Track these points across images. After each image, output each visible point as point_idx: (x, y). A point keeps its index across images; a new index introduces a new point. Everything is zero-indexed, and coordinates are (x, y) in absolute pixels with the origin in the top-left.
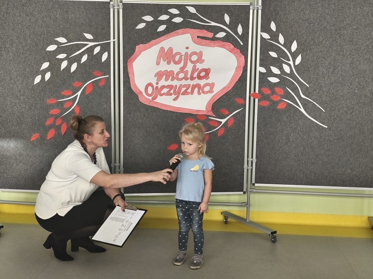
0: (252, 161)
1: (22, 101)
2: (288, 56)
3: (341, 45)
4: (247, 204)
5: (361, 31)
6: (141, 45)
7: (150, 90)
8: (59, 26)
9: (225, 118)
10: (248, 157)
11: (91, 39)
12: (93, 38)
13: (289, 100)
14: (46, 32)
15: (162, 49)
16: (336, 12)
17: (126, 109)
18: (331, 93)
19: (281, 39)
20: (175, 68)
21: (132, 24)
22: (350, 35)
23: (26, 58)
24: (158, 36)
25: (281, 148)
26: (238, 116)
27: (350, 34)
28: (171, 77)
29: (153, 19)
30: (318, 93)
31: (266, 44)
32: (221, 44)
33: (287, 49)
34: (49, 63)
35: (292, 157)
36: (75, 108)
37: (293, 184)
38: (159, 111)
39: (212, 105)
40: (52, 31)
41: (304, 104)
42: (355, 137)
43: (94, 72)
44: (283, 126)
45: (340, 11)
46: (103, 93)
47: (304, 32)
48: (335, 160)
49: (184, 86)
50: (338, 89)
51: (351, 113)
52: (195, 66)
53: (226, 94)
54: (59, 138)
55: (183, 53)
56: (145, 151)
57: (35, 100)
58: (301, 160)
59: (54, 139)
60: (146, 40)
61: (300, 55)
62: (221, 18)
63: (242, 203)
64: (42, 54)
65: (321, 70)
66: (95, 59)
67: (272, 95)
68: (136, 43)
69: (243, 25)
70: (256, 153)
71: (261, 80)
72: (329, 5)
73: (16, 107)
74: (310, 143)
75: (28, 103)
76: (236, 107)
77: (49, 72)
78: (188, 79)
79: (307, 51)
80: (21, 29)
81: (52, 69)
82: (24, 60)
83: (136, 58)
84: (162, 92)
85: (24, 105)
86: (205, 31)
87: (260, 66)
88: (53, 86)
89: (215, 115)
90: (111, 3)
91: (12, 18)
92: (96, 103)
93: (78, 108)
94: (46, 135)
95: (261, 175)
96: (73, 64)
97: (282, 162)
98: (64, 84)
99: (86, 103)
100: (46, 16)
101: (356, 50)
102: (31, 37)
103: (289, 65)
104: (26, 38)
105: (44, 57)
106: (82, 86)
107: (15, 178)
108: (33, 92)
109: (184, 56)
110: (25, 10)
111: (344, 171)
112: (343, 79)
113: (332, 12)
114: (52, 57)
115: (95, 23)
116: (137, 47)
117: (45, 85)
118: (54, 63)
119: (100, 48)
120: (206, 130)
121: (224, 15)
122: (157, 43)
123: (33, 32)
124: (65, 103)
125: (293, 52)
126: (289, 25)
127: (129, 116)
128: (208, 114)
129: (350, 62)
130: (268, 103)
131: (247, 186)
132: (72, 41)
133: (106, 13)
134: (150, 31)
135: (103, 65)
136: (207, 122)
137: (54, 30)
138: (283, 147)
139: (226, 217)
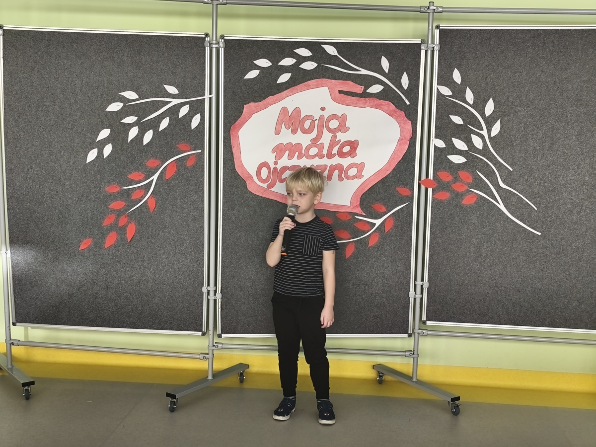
0: (422, 286)
1: (67, 189)
2: (480, 123)
3: (562, 106)
4: (413, 354)
6: (252, 104)
7: (264, 173)
8: (127, 73)
9: (380, 218)
10: (415, 279)
11: (175, 94)
12: (178, 93)
13: (480, 191)
14: (106, 82)
15: (284, 110)
16: (555, 54)
17: (227, 202)
18: (547, 180)
19: (469, 96)
20: (304, 140)
21: (238, 72)
22: (578, 91)
23: (74, 122)
24: (278, 90)
25: (468, 266)
26: (401, 214)
27: (577, 89)
28: (297, 153)
29: (270, 64)
30: (527, 180)
31: (445, 104)
32: (375, 103)
33: (478, 112)
34: (110, 130)
35: (485, 280)
36: (149, 199)
37: (486, 323)
38: (277, 205)
39: (361, 198)
40: (116, 81)
41: (505, 198)
42: (584, 251)
43: (178, 144)
44: (471, 232)
45: (562, 54)
46: (192, 177)
47: (505, 85)
48: (554, 286)
49: (318, 167)
50: (559, 175)
51: (578, 213)
52: (335, 136)
53: (383, 181)
54: (123, 246)
55: (317, 117)
56: (255, 268)
57: (87, 188)
58: (499, 285)
59: (115, 247)
60: (259, 96)
61: (499, 122)
62: (376, 63)
63: (405, 351)
64: (99, 116)
65: (532, 144)
66: (180, 125)
67: (454, 183)
68: (245, 101)
69: (411, 73)
70: (428, 272)
71: (437, 159)
72: (544, 44)
73: (57, 197)
74: (513, 258)
75: (76, 191)
76: (398, 200)
77: (110, 145)
78: (324, 157)
79: (509, 115)
80: (69, 78)
81: (114, 140)
82: (71, 126)
83: (244, 124)
84: (283, 177)
85: (70, 194)
86: (351, 83)
87: (436, 137)
88: (116, 165)
89: (364, 212)
90: (206, 38)
91: (55, 61)
92: (181, 193)
93: (154, 200)
94: (104, 241)
95: (435, 308)
96: (146, 131)
97: (469, 288)
98: (132, 163)
99: (166, 193)
100: (106, 58)
101: (586, 114)
102: (84, 89)
103: (482, 137)
104: (76, 92)
105: (102, 122)
106: (160, 166)
107: (53, 307)
108: (84, 175)
109: (317, 121)
110: (76, 49)
111: (567, 303)
112: (566, 159)
113: (549, 55)
114: (115, 122)
115: (182, 69)
116: (245, 106)
117: (104, 164)
118: (118, 130)
119: (189, 108)
120: (350, 237)
121: (381, 58)
122: (276, 100)
123: (87, 82)
124: (133, 192)
125: (487, 116)
126: (481, 75)
127: (232, 213)
128: (354, 211)
129: (578, 132)
130: (448, 195)
131: (414, 325)
132: (147, 96)
133: (199, 55)
134: (266, 82)
135: (193, 134)
136: (352, 224)
137: (119, 80)
138: (470, 264)
139: (381, 373)
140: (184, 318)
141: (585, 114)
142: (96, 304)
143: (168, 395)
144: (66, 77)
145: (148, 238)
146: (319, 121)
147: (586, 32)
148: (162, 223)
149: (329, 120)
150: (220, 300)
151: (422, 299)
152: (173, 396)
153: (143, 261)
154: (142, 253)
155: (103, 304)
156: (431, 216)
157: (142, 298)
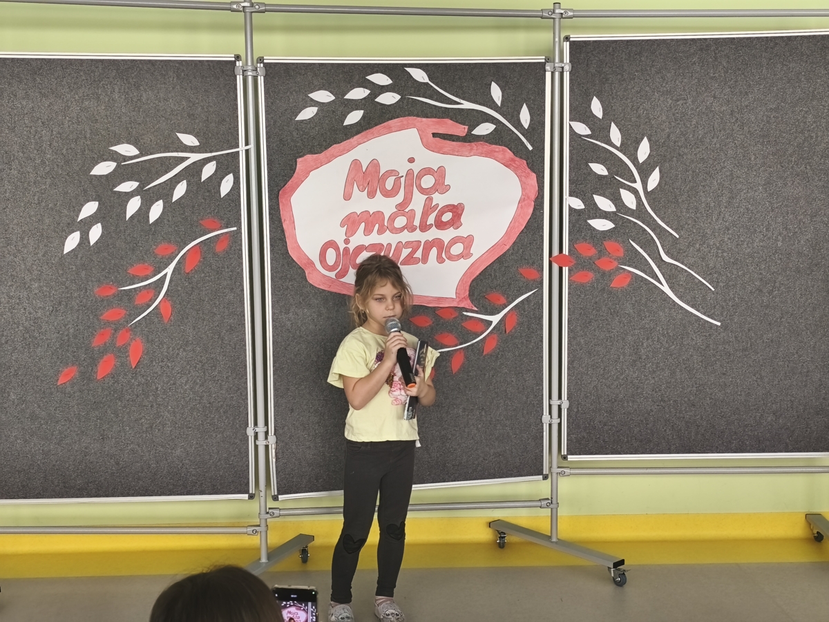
0: (560, 407)
1: (36, 294)
2: (632, 172)
3: (743, 145)
4: (551, 502)
5: (786, 114)
6: (309, 157)
7: (331, 256)
8: (119, 118)
9: (498, 313)
10: (550, 397)
11: (195, 146)
12: (198, 144)
13: (636, 267)
14: (89, 131)
15: (356, 164)
16: (731, 73)
17: (278, 302)
18: (726, 249)
19: (615, 135)
20: (386, 206)
21: (286, 110)
22: (763, 123)
23: (42, 194)
24: (346, 135)
25: (622, 374)
26: (526, 306)
27: (762, 121)
28: (377, 225)
29: (333, 98)
30: (699, 250)
31: (582, 148)
32: (485, 149)
33: (628, 157)
34: (97, 203)
35: (646, 393)
36: (161, 303)
37: (651, 452)
39: (470, 286)
40: (104, 130)
41: (670, 276)
42: (780, 344)
43: (202, 220)
44: (624, 326)
45: (740, 72)
46: (224, 268)
47: (664, 118)
48: (740, 395)
49: (408, 244)
50: (742, 241)
51: (770, 292)
52: (430, 199)
53: (500, 260)
54: (125, 374)
55: (403, 173)
57: (66, 290)
58: (666, 399)
59: (112, 378)
60: (319, 145)
61: (657, 170)
62: (484, 93)
63: (540, 500)
64: (81, 182)
65: (703, 200)
66: (204, 192)
67: (599, 259)
68: (298, 153)
69: (532, 106)
70: (568, 387)
71: (574, 226)
72: (716, 58)
73: (21, 307)
74: (683, 360)
75: (50, 297)
76: (523, 287)
77: (99, 225)
78: (415, 229)
79: (671, 160)
80: (31, 127)
81: (104, 218)
82: (38, 199)
83: (298, 186)
85: (41, 301)
86: (450, 122)
87: (570, 195)
88: (109, 255)
89: (475, 306)
90: (237, 63)
91: (8, 102)
92: (210, 292)
93: (169, 304)
94: (95, 370)
95: (579, 436)
96: (153, 203)
97: (626, 404)
98: (133, 250)
99: (187, 293)
100: (87, 95)
102: (55, 144)
103: (635, 191)
104: (43, 148)
105: (85, 191)
106: (176, 253)
107: (19, 472)
108: (61, 272)
109: (404, 178)
110: (39, 83)
111: (760, 418)
112: (750, 219)
113: (723, 75)
114: (104, 189)
115: (203, 109)
116: (299, 160)
117: (91, 255)
118: (110, 203)
119: (215, 166)
120: (458, 342)
121: (491, 85)
122: (344, 150)
123: (59, 133)
124: (137, 294)
125: (641, 162)
126: (630, 105)
127: (286, 318)
128: (462, 305)
129: (765, 180)
130: (591, 276)
131: (551, 462)
132: (152, 151)
133: (227, 87)
134: (327, 124)
135: (224, 203)
136: (459, 324)
137: (108, 128)
138: (625, 371)
139: (502, 533)
140: (221, 476)
141: (774, 154)
142: (86, 463)
144: (27, 127)
145: (162, 361)
146: (407, 178)
147: (771, 41)
148: (182, 337)
149: (420, 176)
150: (273, 446)
151: (560, 425)
153: (156, 396)
154: (153, 384)
155: (97, 462)
156: (569, 306)
157: (156, 450)
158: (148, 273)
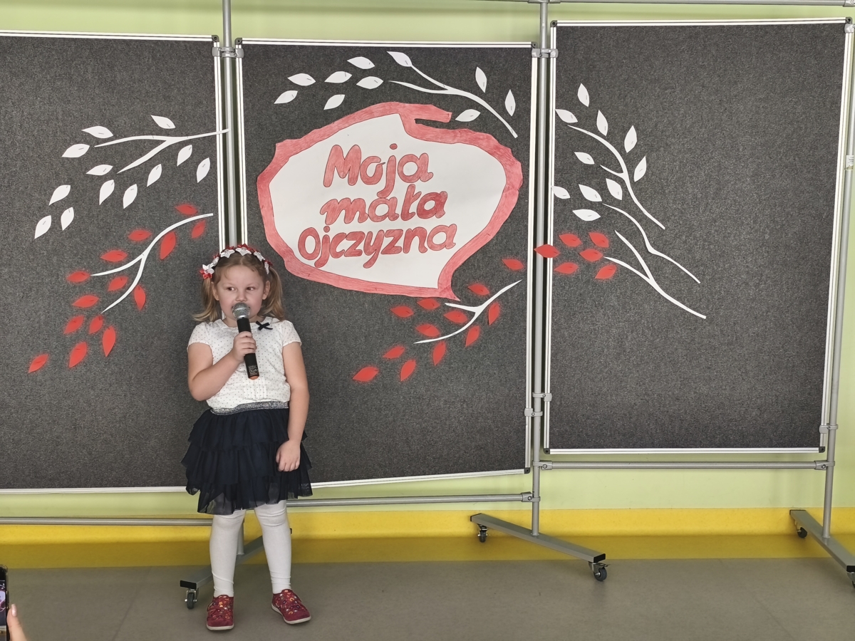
0: (542, 400)
1: (6, 279)
2: (618, 162)
3: (732, 136)
4: (532, 497)
5: (775, 104)
6: (288, 142)
7: (310, 244)
8: (92, 99)
9: (481, 304)
10: (533, 391)
11: (170, 130)
12: (174, 127)
13: (621, 259)
14: (61, 113)
15: (337, 149)
16: (720, 62)
18: (712, 241)
19: (602, 123)
20: (368, 193)
21: (265, 93)
22: (752, 113)
23: (12, 176)
24: (326, 119)
25: (606, 367)
26: (510, 298)
27: (751, 111)
28: (358, 213)
29: (313, 81)
30: (685, 242)
31: (567, 136)
32: (469, 137)
33: (614, 147)
34: (69, 186)
35: (630, 386)
36: (135, 291)
37: (633, 446)
38: (331, 292)
39: (453, 276)
40: (76, 111)
41: (655, 268)
42: (766, 338)
43: (177, 205)
44: (609, 318)
45: (729, 61)
46: (200, 255)
47: (652, 107)
48: (725, 389)
49: (389, 233)
50: (729, 233)
51: (757, 286)
52: (412, 187)
53: (484, 250)
54: (98, 363)
55: (385, 159)
57: (37, 276)
58: (650, 393)
59: (85, 366)
60: (298, 129)
61: (644, 161)
62: (468, 78)
63: (522, 494)
64: (52, 165)
65: (690, 191)
66: (179, 176)
67: (584, 250)
68: (277, 138)
69: (518, 92)
70: (551, 379)
71: (559, 216)
72: (705, 47)
74: (668, 353)
75: (20, 283)
76: (505, 278)
77: (71, 209)
78: (397, 218)
79: (658, 150)
81: (77, 202)
82: (8, 182)
83: (277, 172)
84: (338, 250)
85: (11, 287)
86: (433, 107)
87: (556, 185)
88: (81, 240)
89: (458, 297)
90: (215, 44)
92: (185, 279)
93: (143, 291)
94: (66, 358)
95: (562, 429)
96: (127, 187)
97: (609, 398)
98: (106, 235)
99: (162, 280)
100: (60, 75)
101: (764, 146)
102: (26, 125)
103: (621, 182)
104: (14, 129)
105: (57, 174)
106: (151, 239)
108: (32, 257)
109: (386, 164)
110: (10, 62)
111: (744, 412)
112: (738, 210)
113: (712, 63)
114: (76, 173)
115: (179, 90)
116: (278, 145)
117: (62, 240)
118: (83, 186)
119: (191, 149)
120: (439, 333)
121: (475, 70)
122: (324, 135)
123: (30, 114)
124: (110, 281)
125: (627, 152)
126: (617, 93)
128: (444, 296)
129: (753, 171)
130: (576, 267)
131: (533, 456)
132: (126, 133)
133: (205, 69)
134: (307, 108)
135: (200, 188)
136: (441, 315)
137: (80, 109)
138: (609, 364)
139: (483, 526)
141: (762, 145)
142: (57, 453)
143: (183, 584)
145: (136, 350)
146: (389, 165)
147: (762, 29)
148: (156, 325)
149: (402, 163)
151: (542, 418)
152: (193, 586)
153: (130, 385)
154: (127, 373)
155: (69, 452)
156: (553, 298)
157: (130, 440)
158: (122, 259)
